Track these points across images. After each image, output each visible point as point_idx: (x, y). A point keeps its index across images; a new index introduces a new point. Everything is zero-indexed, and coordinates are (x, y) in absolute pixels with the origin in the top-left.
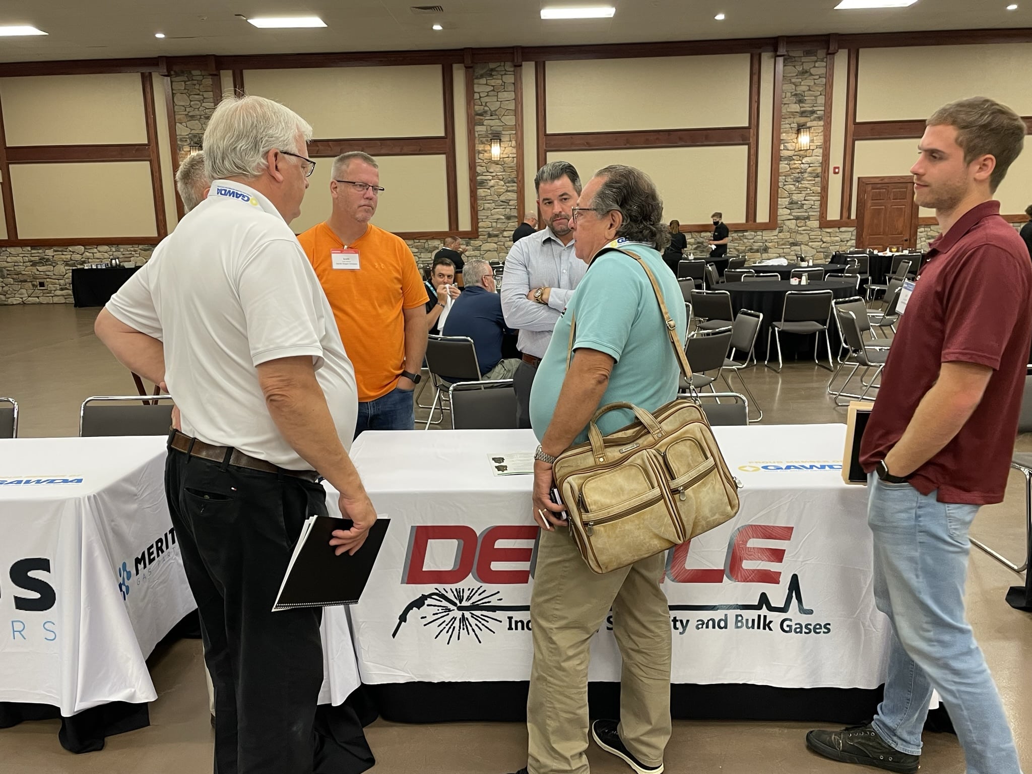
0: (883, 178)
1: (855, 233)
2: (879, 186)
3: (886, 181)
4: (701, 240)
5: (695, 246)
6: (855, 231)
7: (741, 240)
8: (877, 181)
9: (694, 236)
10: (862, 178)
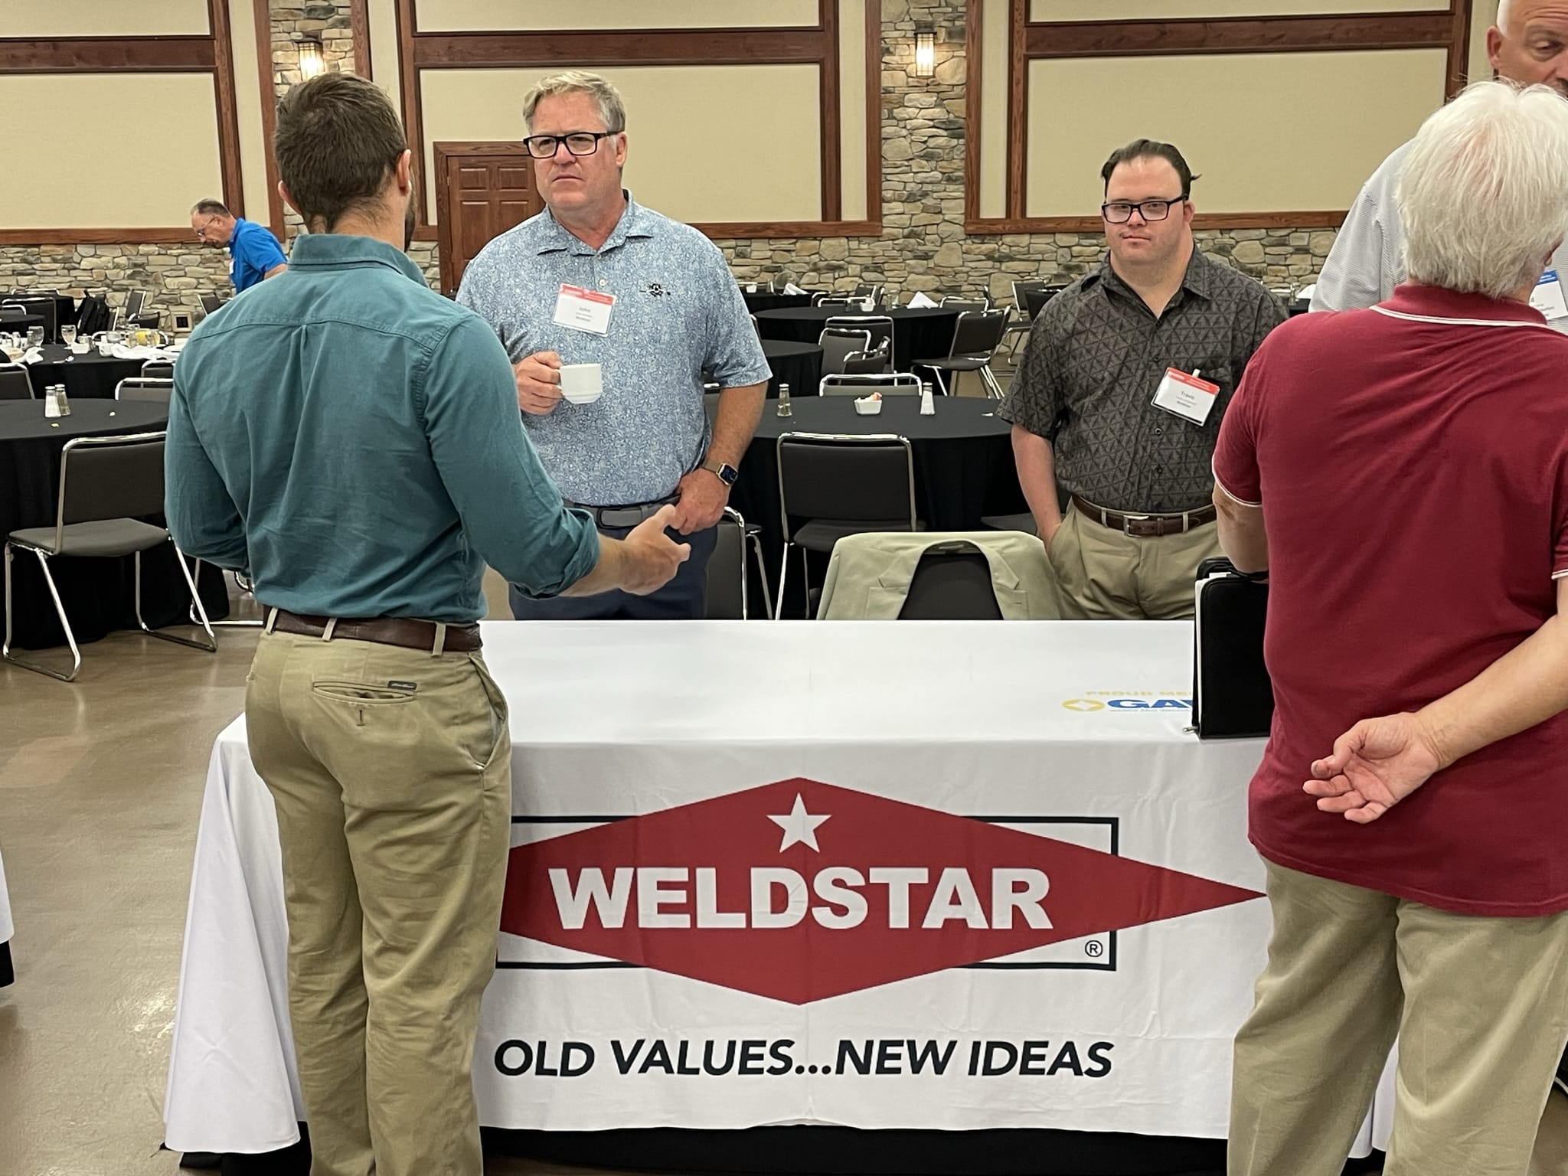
0: (477, 146)
1: (436, 253)
2: (473, 160)
3: (486, 150)
4: (141, 260)
5: (129, 272)
6: (437, 248)
7: (219, 261)
8: (467, 151)
9: (127, 253)
10: (439, 143)
